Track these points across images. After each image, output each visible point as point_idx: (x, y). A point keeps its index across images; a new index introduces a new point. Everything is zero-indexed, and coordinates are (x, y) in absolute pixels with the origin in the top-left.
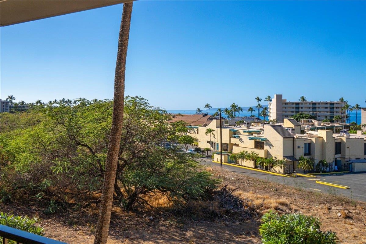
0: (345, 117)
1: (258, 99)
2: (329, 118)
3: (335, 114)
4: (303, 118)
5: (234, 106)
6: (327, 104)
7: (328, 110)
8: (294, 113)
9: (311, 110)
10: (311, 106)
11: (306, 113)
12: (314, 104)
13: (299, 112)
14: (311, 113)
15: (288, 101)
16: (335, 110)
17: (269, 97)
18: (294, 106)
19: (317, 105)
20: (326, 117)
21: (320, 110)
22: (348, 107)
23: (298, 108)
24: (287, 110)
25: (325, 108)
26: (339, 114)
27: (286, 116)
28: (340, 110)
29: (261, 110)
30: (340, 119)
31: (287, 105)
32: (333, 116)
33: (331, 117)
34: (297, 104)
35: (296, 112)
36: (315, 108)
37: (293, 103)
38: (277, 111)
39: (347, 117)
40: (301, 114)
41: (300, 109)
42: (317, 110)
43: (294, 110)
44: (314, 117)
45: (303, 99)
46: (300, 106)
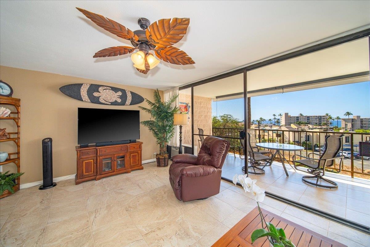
0: (329, 124)
1: (274, 115)
2: (318, 124)
3: (322, 122)
4: (301, 124)
5: (261, 118)
6: (317, 117)
7: (318, 120)
8: (296, 122)
9: (306, 120)
10: (306, 118)
11: (303, 122)
12: (309, 117)
13: (298, 121)
14: (306, 122)
15: (291, 116)
16: (322, 120)
17: (280, 114)
18: (296, 118)
19: (310, 118)
20: (316, 124)
21: (312, 120)
22: (331, 118)
23: (298, 119)
24: (291, 120)
25: (316, 119)
26: (325, 122)
27: (291, 123)
28: (326, 120)
29: (276, 120)
30: (326, 124)
31: (291, 118)
32: (321, 123)
33: (319, 123)
34: (298, 117)
35: (297, 121)
36: (309, 119)
37: (295, 117)
38: (286, 120)
39: (331, 123)
40: (300, 122)
41: (299, 120)
42: (310, 120)
43: (296, 120)
44: (309, 124)
45: (301, 115)
46: (299, 118)
